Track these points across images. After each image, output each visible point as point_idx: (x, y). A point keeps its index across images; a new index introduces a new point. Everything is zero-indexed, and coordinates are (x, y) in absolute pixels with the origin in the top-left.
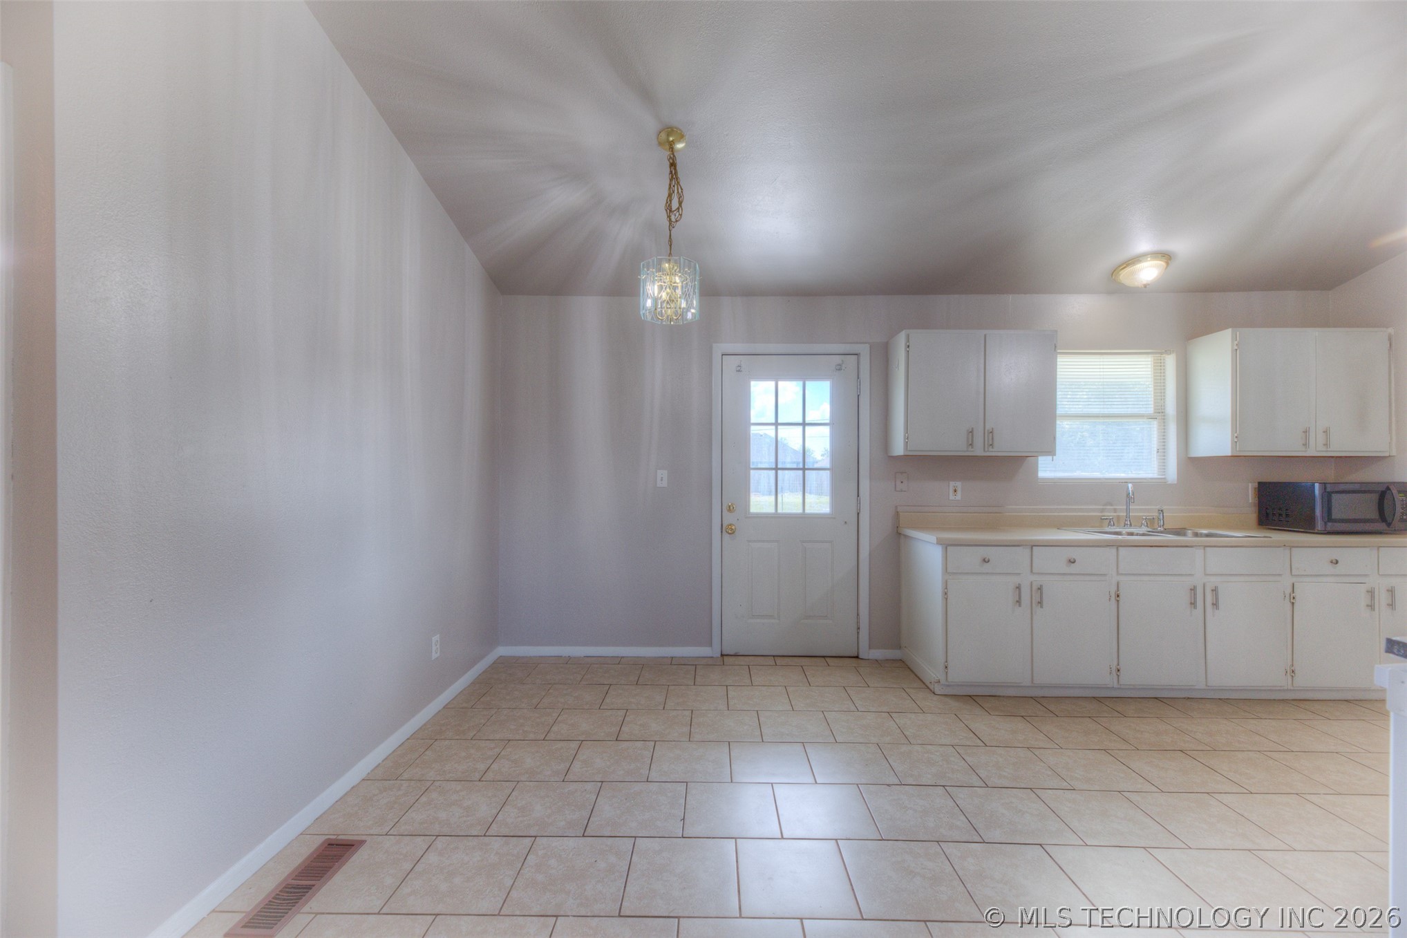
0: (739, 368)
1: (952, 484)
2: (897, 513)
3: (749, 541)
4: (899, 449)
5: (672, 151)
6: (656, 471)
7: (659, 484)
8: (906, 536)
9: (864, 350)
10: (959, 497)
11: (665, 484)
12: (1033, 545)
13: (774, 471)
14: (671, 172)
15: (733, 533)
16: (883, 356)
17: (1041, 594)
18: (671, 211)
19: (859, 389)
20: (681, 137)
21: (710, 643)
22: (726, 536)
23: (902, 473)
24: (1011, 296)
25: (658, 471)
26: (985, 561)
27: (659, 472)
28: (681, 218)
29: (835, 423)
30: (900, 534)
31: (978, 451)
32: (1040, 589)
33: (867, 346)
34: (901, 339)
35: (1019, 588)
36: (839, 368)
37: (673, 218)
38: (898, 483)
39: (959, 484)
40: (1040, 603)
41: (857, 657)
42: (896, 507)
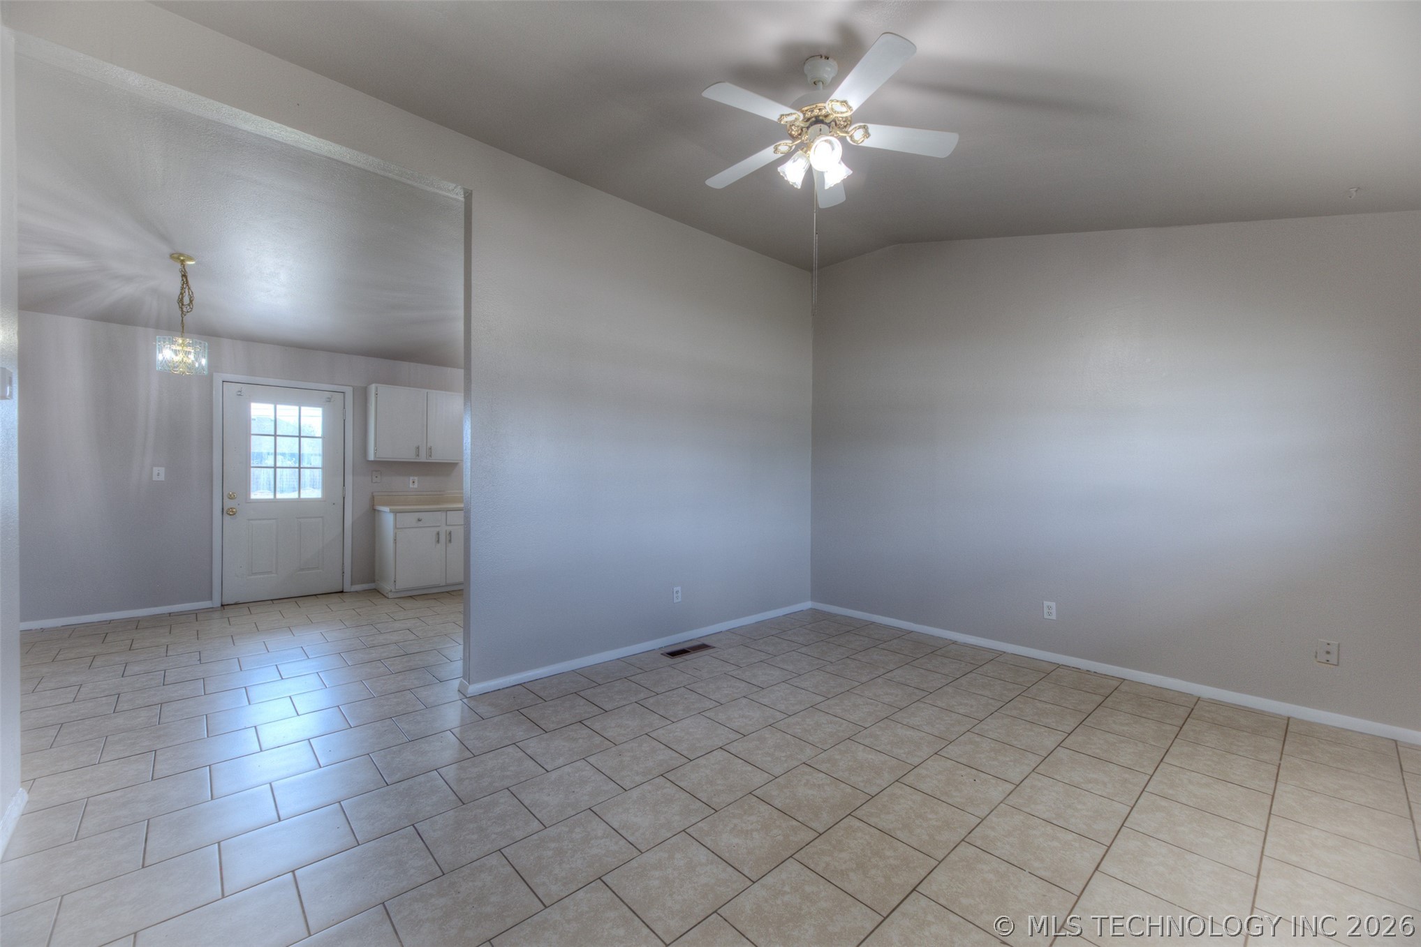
0: (239, 393)
1: (411, 478)
2: (373, 497)
3: (249, 520)
4: (371, 457)
5: (184, 267)
6: (152, 468)
7: (155, 478)
8: (379, 511)
9: (349, 390)
10: (416, 485)
11: (162, 478)
12: (447, 510)
13: (273, 469)
14: (183, 280)
15: (234, 514)
16: (362, 396)
17: (451, 537)
18: (183, 305)
19: (344, 414)
20: (191, 259)
21: (211, 598)
22: (227, 518)
23: (376, 471)
24: (449, 369)
25: (154, 468)
26: (419, 520)
27: (156, 470)
28: (191, 311)
29: (327, 438)
30: (375, 510)
31: (423, 459)
32: (450, 533)
33: (351, 389)
34: (373, 387)
35: (438, 534)
36: (329, 400)
37: (185, 309)
38: (374, 477)
39: (416, 478)
40: (450, 541)
41: (342, 592)
42: (372, 493)
